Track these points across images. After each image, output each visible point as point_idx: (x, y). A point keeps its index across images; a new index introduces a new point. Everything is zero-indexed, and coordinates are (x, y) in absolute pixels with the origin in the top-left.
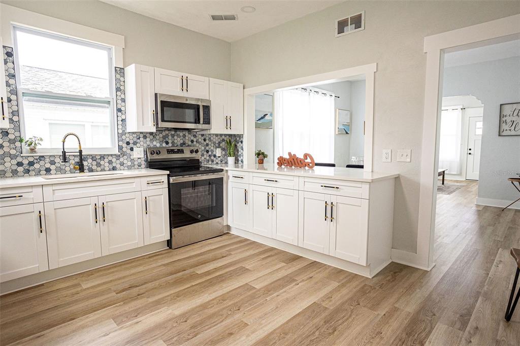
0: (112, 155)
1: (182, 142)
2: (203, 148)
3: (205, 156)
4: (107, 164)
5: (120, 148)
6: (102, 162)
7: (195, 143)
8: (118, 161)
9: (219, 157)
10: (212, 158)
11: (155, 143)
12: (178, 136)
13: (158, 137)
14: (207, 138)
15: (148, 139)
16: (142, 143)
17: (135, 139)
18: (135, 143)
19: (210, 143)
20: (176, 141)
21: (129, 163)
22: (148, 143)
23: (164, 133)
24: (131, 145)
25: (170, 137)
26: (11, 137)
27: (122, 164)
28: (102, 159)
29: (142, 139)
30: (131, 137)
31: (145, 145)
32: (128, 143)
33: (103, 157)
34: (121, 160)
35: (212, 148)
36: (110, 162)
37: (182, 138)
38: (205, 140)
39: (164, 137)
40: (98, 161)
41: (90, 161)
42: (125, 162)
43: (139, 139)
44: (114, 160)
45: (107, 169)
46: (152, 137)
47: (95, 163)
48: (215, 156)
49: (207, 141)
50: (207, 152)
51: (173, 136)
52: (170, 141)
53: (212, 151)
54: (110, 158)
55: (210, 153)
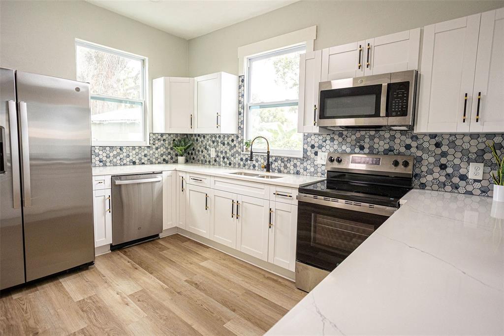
0: (297, 159)
1: (387, 147)
2: (432, 160)
3: (436, 175)
4: (292, 168)
5: (305, 151)
6: (288, 165)
7: (413, 150)
8: (302, 165)
9: (475, 181)
10: (456, 180)
11: (344, 147)
12: (382, 138)
13: (349, 140)
14: (445, 142)
15: (336, 142)
16: (328, 147)
17: (321, 142)
18: (320, 147)
19: (452, 151)
20: (376, 146)
21: (312, 170)
22: (336, 147)
23: (358, 134)
24: (316, 149)
25: (367, 140)
26: (239, 139)
27: (305, 169)
28: (289, 161)
29: (328, 142)
30: (317, 140)
31: (332, 150)
32: (313, 147)
33: (289, 159)
34: (305, 164)
35: (457, 161)
36: (295, 166)
37: (388, 140)
38: (438, 145)
39: (358, 140)
40: (286, 163)
41: (279, 162)
42: (309, 167)
43: (325, 142)
44: (298, 164)
45: (292, 172)
46: (340, 139)
47: (283, 165)
48: (463, 178)
49: (444, 148)
50: (443, 167)
51: (372, 138)
52: (366, 146)
53: (457, 167)
54: (295, 161)
55: (449, 170)
